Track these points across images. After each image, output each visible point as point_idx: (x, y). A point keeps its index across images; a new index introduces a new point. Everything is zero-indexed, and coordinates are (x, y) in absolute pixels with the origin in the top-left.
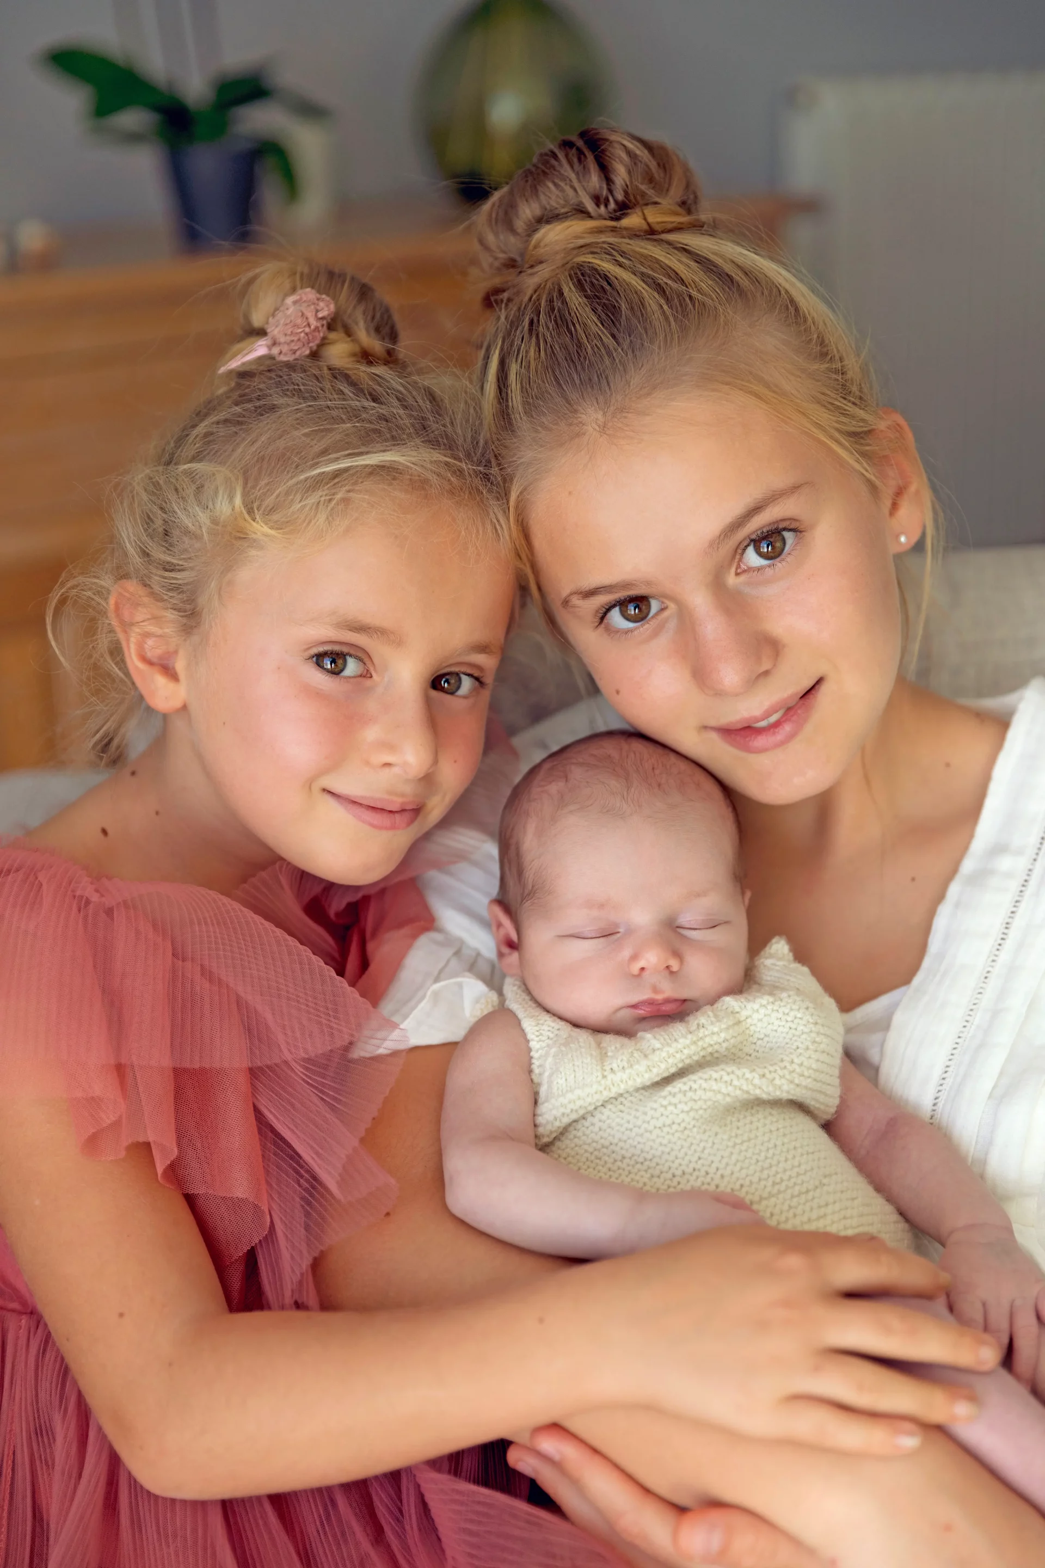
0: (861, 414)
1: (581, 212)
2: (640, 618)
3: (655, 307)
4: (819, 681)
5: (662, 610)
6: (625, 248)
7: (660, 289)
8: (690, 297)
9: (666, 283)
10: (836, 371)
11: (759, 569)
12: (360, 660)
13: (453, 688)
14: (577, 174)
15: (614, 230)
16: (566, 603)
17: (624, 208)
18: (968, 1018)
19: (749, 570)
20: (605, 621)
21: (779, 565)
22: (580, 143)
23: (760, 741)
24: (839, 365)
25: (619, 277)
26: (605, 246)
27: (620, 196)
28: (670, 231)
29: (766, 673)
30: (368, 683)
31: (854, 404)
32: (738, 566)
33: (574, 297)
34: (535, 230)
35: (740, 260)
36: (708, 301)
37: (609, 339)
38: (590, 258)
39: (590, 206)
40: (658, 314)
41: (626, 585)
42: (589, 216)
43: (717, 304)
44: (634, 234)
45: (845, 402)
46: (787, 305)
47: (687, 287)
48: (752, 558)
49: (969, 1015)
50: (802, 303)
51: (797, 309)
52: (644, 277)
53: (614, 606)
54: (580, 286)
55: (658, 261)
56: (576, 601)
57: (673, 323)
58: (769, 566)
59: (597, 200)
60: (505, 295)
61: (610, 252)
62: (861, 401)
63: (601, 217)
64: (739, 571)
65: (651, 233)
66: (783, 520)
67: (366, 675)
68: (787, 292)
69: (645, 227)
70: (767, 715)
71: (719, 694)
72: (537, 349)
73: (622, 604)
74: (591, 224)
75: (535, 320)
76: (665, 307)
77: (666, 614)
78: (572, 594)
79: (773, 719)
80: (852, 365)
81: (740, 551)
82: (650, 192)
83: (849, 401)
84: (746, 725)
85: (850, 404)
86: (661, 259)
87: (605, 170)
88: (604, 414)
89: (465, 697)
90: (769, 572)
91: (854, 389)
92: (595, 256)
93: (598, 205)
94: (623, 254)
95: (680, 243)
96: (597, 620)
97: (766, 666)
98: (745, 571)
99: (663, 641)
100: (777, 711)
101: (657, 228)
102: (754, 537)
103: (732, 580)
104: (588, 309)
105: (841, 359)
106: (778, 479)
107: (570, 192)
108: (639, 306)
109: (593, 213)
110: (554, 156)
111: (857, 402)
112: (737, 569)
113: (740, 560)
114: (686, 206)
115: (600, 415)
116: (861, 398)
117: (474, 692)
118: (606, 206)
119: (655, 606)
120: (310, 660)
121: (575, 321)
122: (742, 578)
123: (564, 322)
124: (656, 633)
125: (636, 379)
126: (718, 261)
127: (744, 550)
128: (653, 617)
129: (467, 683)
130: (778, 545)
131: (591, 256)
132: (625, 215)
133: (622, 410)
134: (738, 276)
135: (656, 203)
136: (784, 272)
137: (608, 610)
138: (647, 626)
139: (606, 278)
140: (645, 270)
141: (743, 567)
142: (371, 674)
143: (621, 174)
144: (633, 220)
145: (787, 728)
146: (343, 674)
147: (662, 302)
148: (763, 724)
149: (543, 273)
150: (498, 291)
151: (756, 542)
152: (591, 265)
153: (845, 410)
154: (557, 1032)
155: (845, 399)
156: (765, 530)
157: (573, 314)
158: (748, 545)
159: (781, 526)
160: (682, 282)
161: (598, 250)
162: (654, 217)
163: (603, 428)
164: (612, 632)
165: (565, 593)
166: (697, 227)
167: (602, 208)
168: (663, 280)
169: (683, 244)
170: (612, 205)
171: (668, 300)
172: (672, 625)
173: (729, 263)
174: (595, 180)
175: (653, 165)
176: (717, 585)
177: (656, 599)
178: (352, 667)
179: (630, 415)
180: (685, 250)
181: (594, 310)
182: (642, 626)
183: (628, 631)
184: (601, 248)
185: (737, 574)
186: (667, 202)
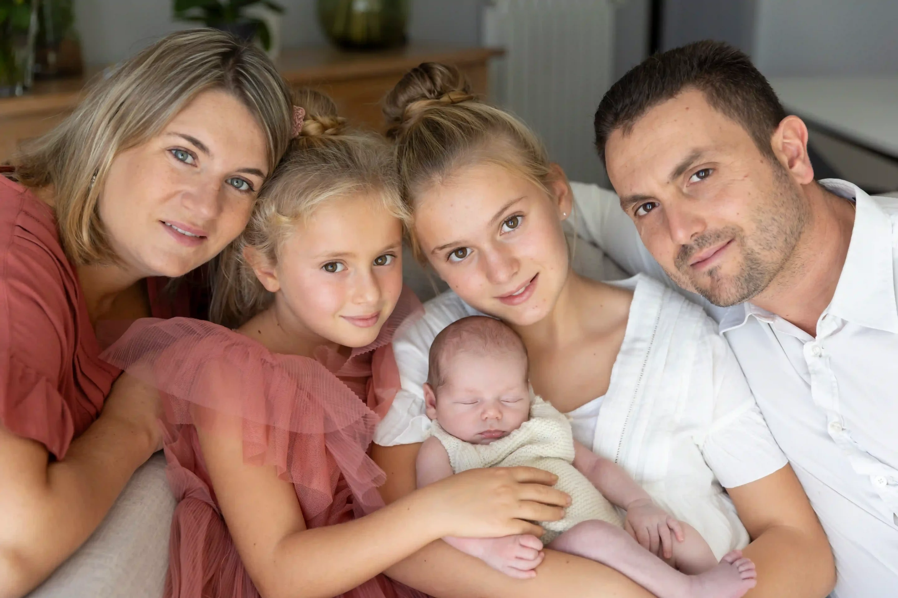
0: (543, 167)
1: (424, 97)
2: (463, 256)
3: (458, 133)
4: (537, 274)
5: (472, 252)
6: (444, 110)
7: (459, 126)
8: (472, 128)
9: (461, 124)
10: (532, 152)
11: (509, 232)
12: (341, 263)
13: (384, 262)
14: (421, 83)
15: (438, 103)
16: (433, 252)
17: (440, 94)
18: (631, 408)
19: (505, 233)
20: (449, 259)
21: (517, 230)
22: (421, 70)
23: (516, 300)
24: (532, 150)
25: (442, 122)
26: (435, 110)
27: (439, 90)
28: (461, 101)
29: (516, 273)
30: (347, 272)
31: (540, 164)
32: (501, 232)
33: (427, 133)
34: (407, 105)
35: (489, 112)
36: (479, 129)
37: (441, 147)
38: (430, 116)
39: (427, 94)
40: (460, 136)
41: (456, 243)
42: (428, 99)
43: (483, 130)
44: (446, 104)
45: (536, 164)
46: (510, 128)
47: (470, 124)
48: (506, 228)
49: (631, 407)
50: (517, 128)
51: (514, 129)
52: (453, 122)
53: (453, 252)
54: (427, 127)
55: (457, 115)
56: (438, 251)
57: (466, 139)
58: (513, 231)
59: (430, 91)
60: (397, 132)
61: (438, 112)
62: (543, 162)
63: (432, 98)
64: (501, 234)
65: (453, 103)
66: (517, 212)
67: (345, 269)
68: (509, 122)
69: (450, 101)
70: (518, 289)
71: (499, 283)
72: (413, 154)
73: (456, 251)
74: (428, 101)
75: (411, 142)
76: (462, 133)
77: (474, 253)
78: (435, 249)
79: (521, 291)
80: (538, 148)
81: (501, 226)
82: (451, 87)
83: (538, 163)
84: (509, 295)
85: (539, 165)
86: (459, 114)
87: (432, 80)
88: (442, 177)
89: (389, 265)
90: (513, 233)
91: (540, 158)
92: (432, 114)
93: (431, 94)
94: (443, 113)
95: (466, 107)
96: (446, 259)
97: (515, 270)
98: (503, 234)
99: (474, 264)
100: (521, 288)
101: (454, 101)
102: (506, 220)
103: (498, 238)
104: (432, 137)
105: (533, 147)
106: (513, 195)
107: (419, 89)
108: (452, 134)
109: (429, 97)
110: (412, 76)
111: (541, 163)
112: (500, 233)
113: (501, 230)
114: (465, 91)
115: (441, 178)
116: (542, 161)
117: (393, 261)
118: (434, 94)
119: (469, 251)
120: (322, 269)
121: (427, 142)
122: (502, 237)
123: (422, 141)
124: (470, 262)
125: (453, 162)
126: (482, 113)
127: (502, 226)
128: (469, 255)
129: (389, 258)
130: (516, 222)
131: (430, 115)
132: (441, 97)
133: (449, 175)
134: (489, 118)
135: (453, 91)
136: (506, 114)
137: (450, 254)
138: (467, 259)
139: (438, 123)
140: (453, 119)
141: (503, 232)
142: (347, 268)
143: (439, 81)
144: (445, 99)
145: (527, 293)
146: (336, 271)
147: (461, 131)
148: (516, 294)
149: (412, 122)
150: (395, 130)
151: (507, 222)
152: (431, 118)
153: (537, 167)
154: (457, 444)
155: (536, 162)
156: (510, 217)
157: (426, 138)
158: (504, 224)
159: (516, 214)
160: (468, 122)
161: (433, 112)
162: (454, 96)
163: (442, 183)
164: (452, 262)
165: (432, 248)
166: (471, 99)
167: (432, 95)
168: (460, 122)
169: (467, 107)
170: (436, 93)
171: (463, 131)
172: (476, 258)
173: (485, 113)
174: (428, 84)
175: (451, 76)
176: (493, 241)
177: (469, 248)
178: (339, 267)
179: (452, 177)
180: (468, 109)
181: (435, 137)
182: (465, 259)
183: (459, 262)
184: (434, 111)
185: (500, 235)
186: (458, 90)
